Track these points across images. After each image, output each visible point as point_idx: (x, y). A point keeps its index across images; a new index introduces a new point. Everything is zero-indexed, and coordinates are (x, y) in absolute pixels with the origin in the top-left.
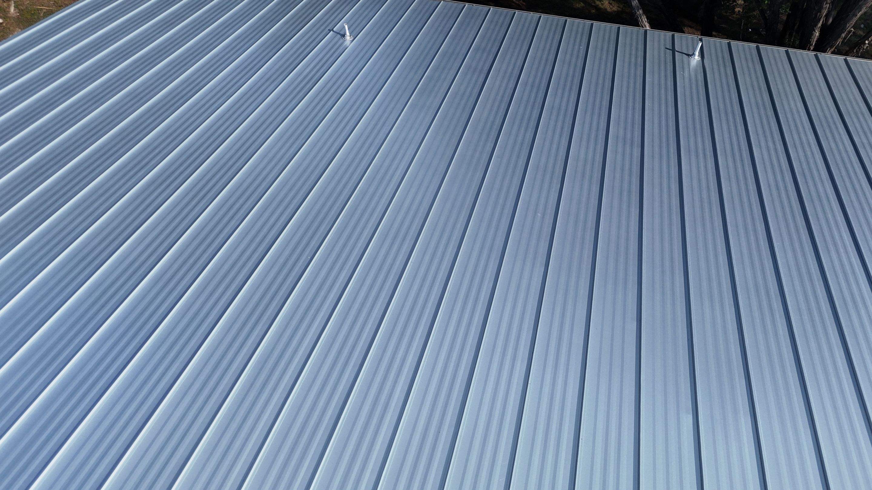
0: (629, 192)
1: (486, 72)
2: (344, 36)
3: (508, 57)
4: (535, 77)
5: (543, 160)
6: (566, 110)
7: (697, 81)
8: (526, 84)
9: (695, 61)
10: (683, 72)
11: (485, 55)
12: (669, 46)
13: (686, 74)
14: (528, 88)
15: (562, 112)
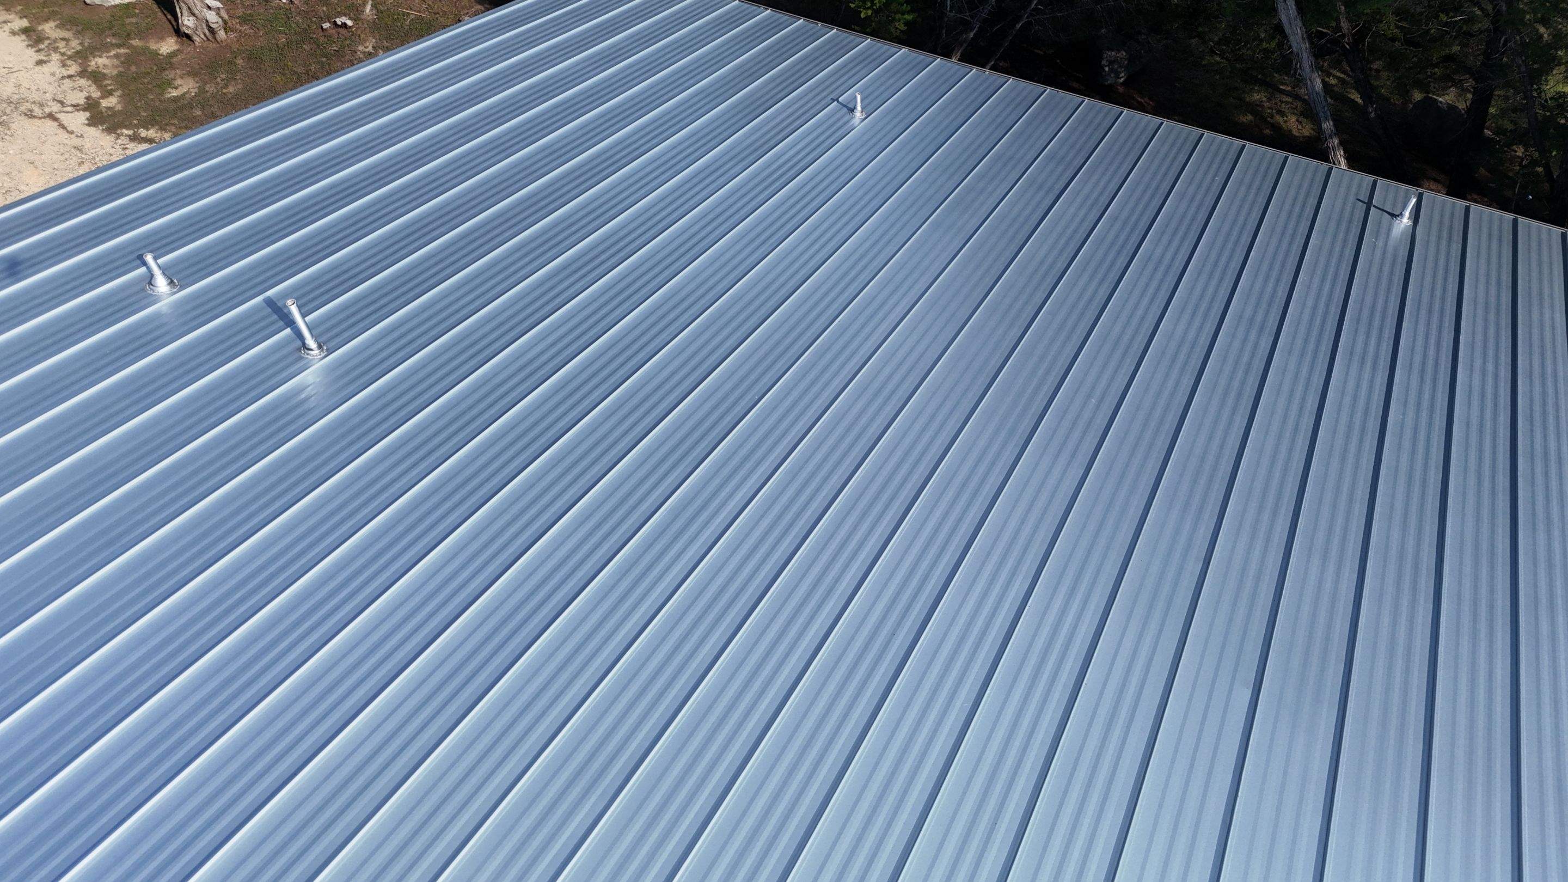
0: (1239, 395)
1: (1057, 192)
2: (852, 110)
3: (1096, 177)
4: (1133, 210)
5: (1117, 329)
6: (1170, 266)
7: (1395, 257)
8: (1115, 219)
9: (1402, 226)
10: (1376, 240)
11: (1060, 168)
12: (1364, 196)
13: (1380, 244)
14: (1118, 225)
15: (1162, 268)
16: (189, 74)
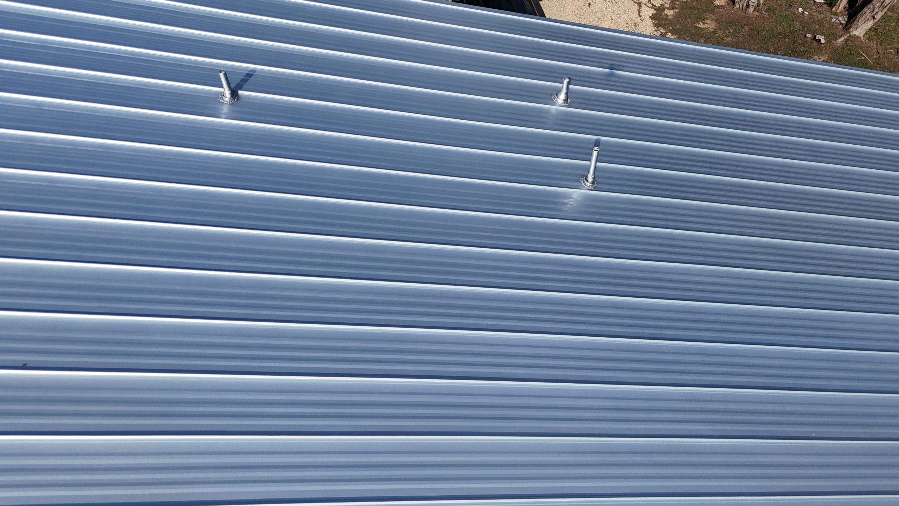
16: (716, 20)
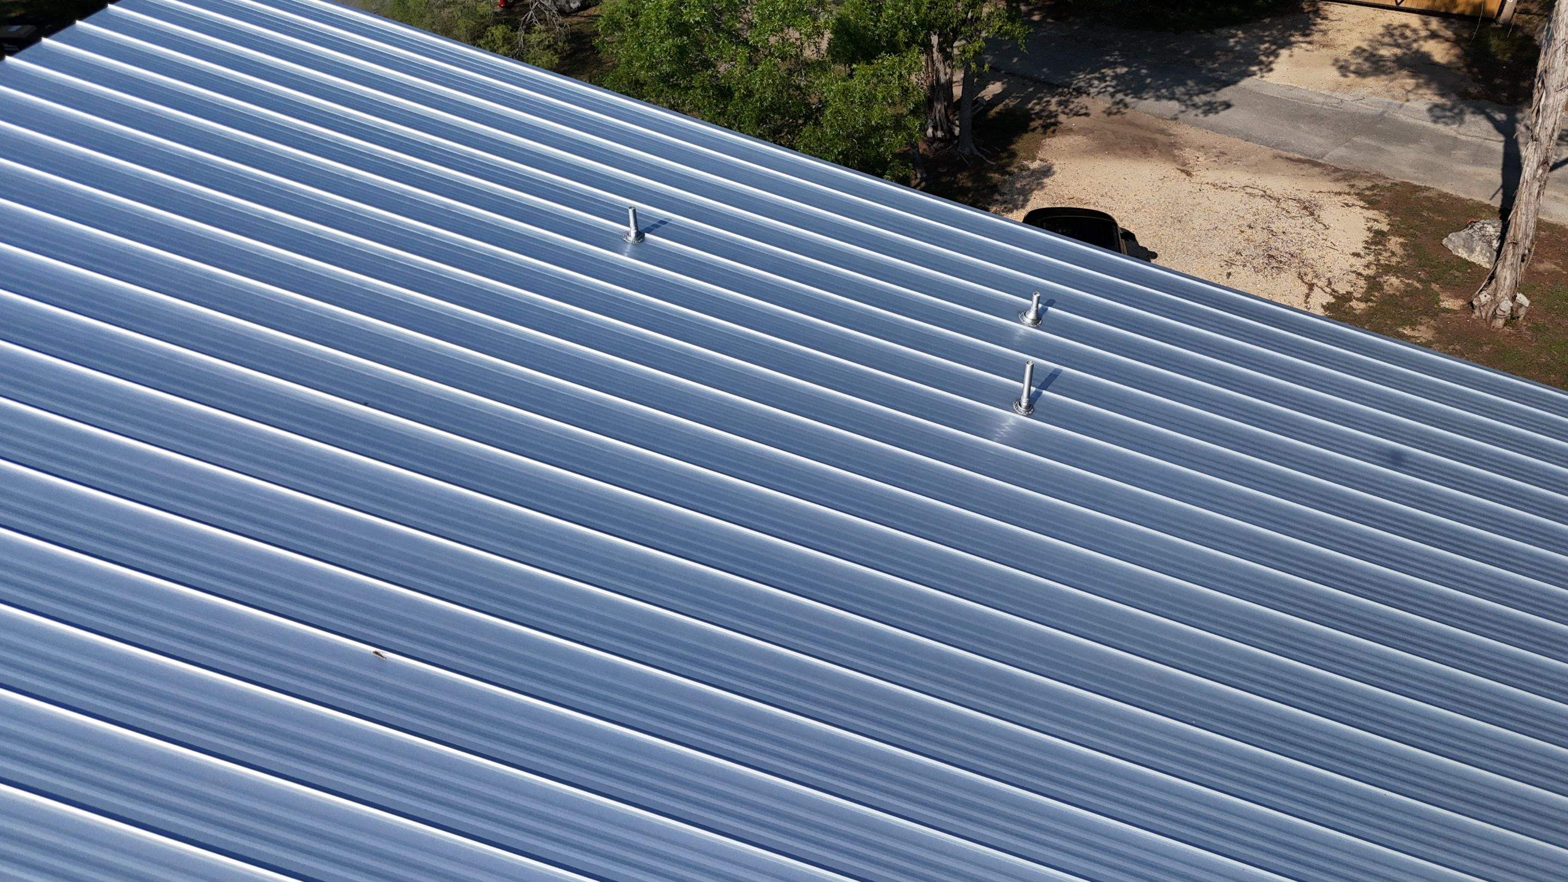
16: (1436, 329)
